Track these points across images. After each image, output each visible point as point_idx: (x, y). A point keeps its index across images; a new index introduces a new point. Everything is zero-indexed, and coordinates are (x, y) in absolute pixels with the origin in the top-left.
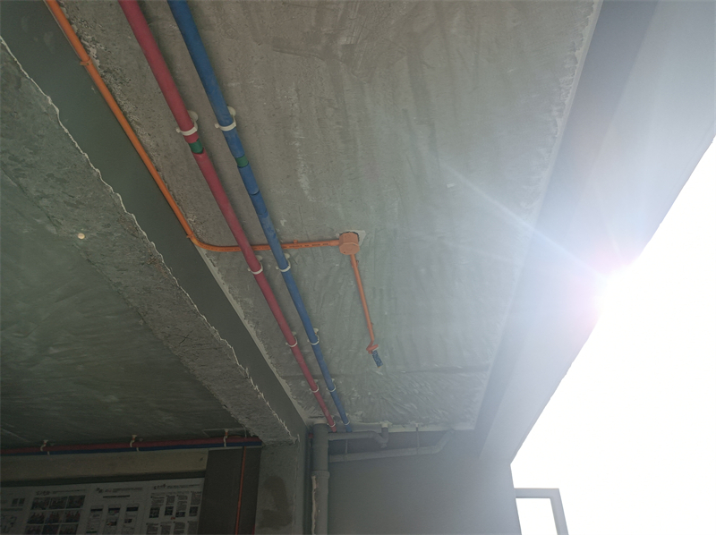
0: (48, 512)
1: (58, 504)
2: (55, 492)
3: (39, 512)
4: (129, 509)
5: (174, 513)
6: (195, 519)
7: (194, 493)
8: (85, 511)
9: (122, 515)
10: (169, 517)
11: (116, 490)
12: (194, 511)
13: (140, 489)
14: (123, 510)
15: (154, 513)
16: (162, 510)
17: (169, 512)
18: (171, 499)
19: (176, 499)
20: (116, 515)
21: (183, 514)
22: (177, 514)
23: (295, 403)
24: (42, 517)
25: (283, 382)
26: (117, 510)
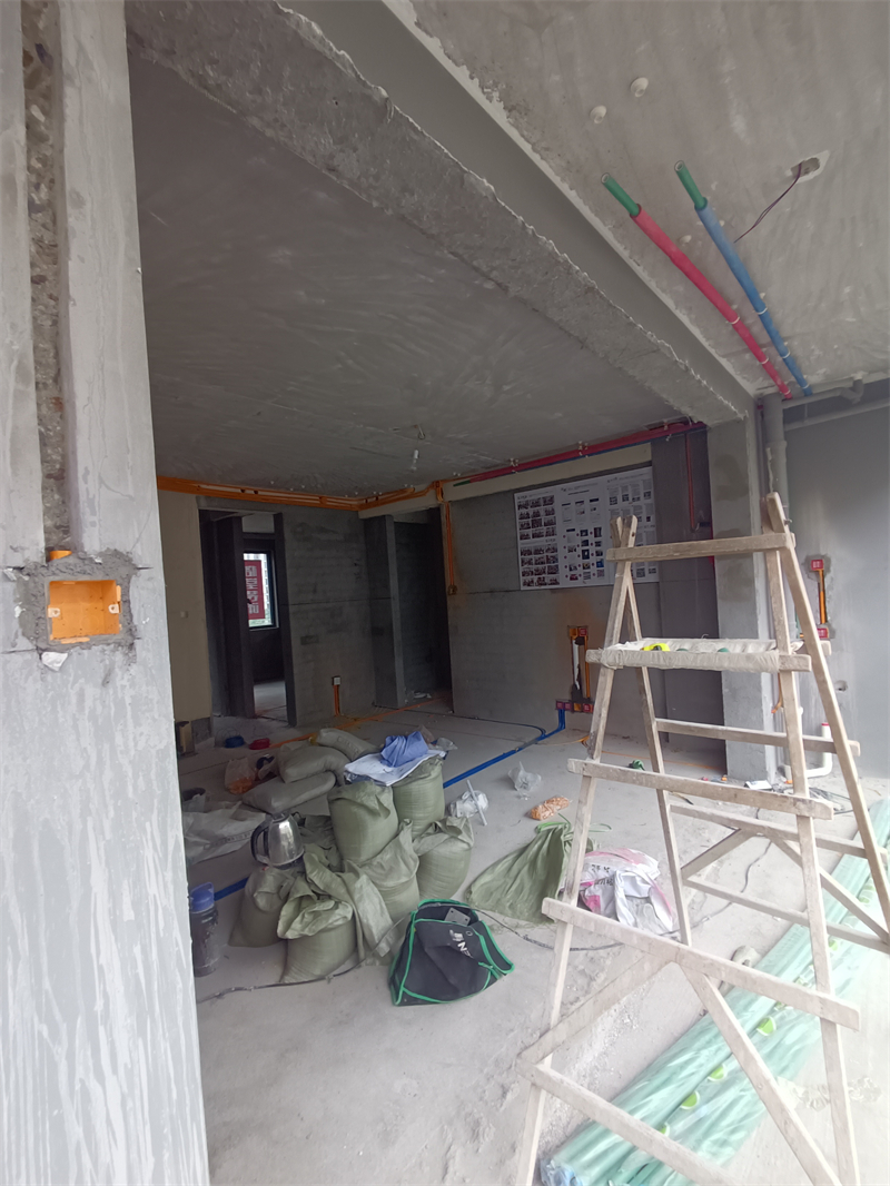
0: (531, 511)
1: (536, 504)
2: (530, 496)
4: (591, 501)
5: (630, 499)
6: (649, 501)
7: (644, 481)
8: (557, 505)
9: (587, 504)
10: (626, 502)
11: (576, 488)
12: (647, 495)
13: (595, 484)
14: (587, 502)
15: (613, 501)
16: (620, 499)
17: (625, 498)
18: (625, 488)
19: (629, 487)
20: (583, 506)
21: (639, 499)
22: (633, 499)
23: (739, 379)
24: (528, 514)
25: (724, 362)
26: (582, 502)
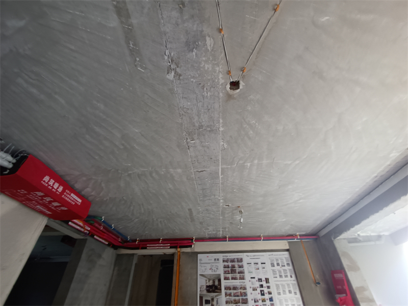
1: (233, 261)
2: (230, 256)
3: (226, 264)
6: (290, 268)
7: (286, 258)
10: (279, 267)
11: (254, 256)
12: (288, 264)
13: (263, 256)
14: (260, 264)
16: (276, 265)
18: (277, 260)
19: (279, 260)
20: (258, 266)
21: (285, 266)
22: (282, 266)
24: (228, 266)
26: (257, 263)
